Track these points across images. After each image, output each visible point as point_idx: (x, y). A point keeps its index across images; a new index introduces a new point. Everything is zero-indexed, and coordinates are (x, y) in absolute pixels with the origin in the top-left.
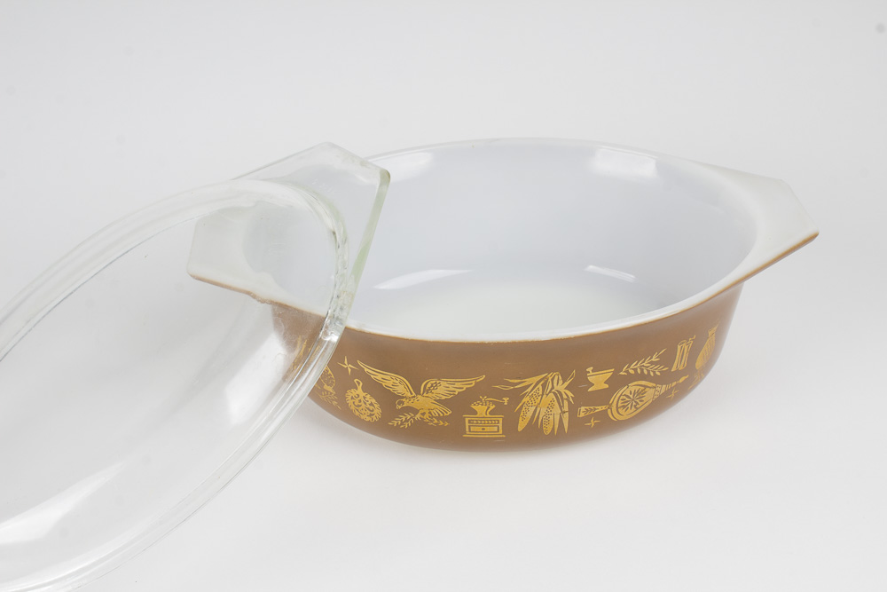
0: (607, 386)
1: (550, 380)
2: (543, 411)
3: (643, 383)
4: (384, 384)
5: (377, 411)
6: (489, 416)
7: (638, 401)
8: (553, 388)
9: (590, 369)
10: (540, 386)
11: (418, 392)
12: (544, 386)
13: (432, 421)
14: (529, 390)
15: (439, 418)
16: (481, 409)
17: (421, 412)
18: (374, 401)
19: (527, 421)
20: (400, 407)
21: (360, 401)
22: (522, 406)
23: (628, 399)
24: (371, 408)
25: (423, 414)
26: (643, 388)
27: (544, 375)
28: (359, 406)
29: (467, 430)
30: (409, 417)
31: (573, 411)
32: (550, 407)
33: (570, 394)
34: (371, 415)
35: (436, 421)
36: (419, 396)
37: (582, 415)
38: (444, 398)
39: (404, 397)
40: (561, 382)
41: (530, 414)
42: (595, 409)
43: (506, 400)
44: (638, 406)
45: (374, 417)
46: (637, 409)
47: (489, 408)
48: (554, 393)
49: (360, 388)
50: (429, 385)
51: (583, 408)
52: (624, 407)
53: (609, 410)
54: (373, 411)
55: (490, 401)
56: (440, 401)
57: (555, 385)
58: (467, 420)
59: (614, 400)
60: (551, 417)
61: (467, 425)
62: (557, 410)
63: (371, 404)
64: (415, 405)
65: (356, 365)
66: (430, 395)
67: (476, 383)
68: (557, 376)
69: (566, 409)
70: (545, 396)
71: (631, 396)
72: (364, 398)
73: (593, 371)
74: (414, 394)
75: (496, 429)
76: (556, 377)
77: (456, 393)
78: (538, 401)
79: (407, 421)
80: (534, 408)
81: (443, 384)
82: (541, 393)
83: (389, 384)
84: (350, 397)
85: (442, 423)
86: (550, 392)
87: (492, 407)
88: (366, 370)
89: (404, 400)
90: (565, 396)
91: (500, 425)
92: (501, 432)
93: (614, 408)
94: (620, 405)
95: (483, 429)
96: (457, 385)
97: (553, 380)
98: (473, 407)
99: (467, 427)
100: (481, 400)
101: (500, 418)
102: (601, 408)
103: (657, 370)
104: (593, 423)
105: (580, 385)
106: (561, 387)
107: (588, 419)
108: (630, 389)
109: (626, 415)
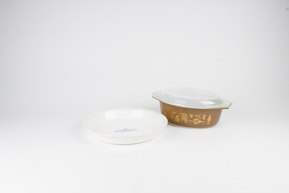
0: (192, 117)
9: (190, 114)
10: (184, 115)
19: (182, 120)
20: (169, 115)
22: (182, 117)
23: (196, 121)
25: (171, 116)
26: (198, 120)
27: (184, 113)
35: (172, 118)
36: (171, 114)
38: (173, 114)
51: (189, 120)
59: (194, 120)
60: (185, 120)
68: (186, 114)
69: (187, 120)
78: (184, 117)
81: (173, 112)
83: (168, 111)
87: (178, 117)
88: (166, 109)
92: (180, 121)
93: (194, 122)
100: (177, 115)
101: (179, 119)
102: (192, 121)
103: (200, 118)
104: (191, 123)
105: (189, 116)
106: (186, 116)
107: (190, 122)
108: (196, 119)
109: (196, 123)
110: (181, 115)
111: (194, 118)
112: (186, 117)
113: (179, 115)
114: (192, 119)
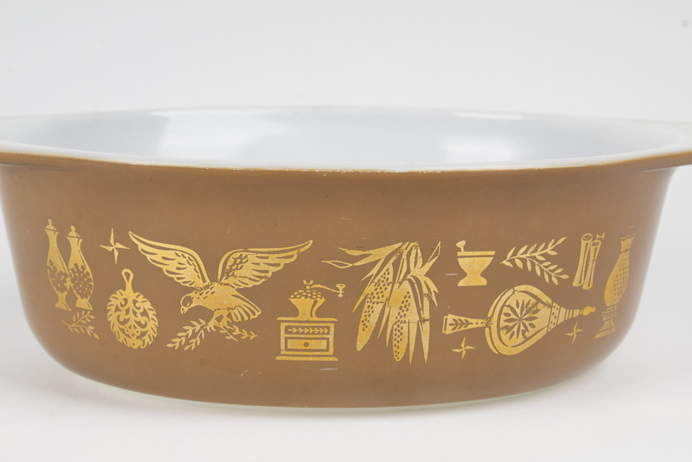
0: (483, 282)
1: (404, 256)
2: (395, 312)
3: (535, 291)
4: (165, 268)
5: (152, 324)
6: (315, 318)
7: (527, 323)
8: (408, 271)
9: (461, 244)
10: (390, 265)
11: (213, 278)
12: (396, 265)
13: (231, 331)
14: (374, 271)
15: (243, 325)
16: (304, 305)
17: (216, 315)
18: (148, 305)
19: (369, 331)
20: (186, 309)
21: (128, 311)
22: (363, 302)
23: (513, 316)
24: (143, 320)
25: (219, 319)
26: (533, 301)
27: (396, 246)
28: (126, 321)
29: (283, 346)
30: (198, 327)
31: (437, 322)
32: (404, 307)
33: (433, 288)
34: (143, 334)
35: (237, 332)
36: (215, 284)
37: (449, 330)
38: (251, 284)
39: (191, 290)
40: (420, 261)
41: (374, 319)
42: (468, 323)
43: (341, 287)
44: (528, 335)
45: (146, 338)
46: (527, 339)
47: (315, 302)
48: (410, 281)
49: (129, 285)
50: (230, 262)
51: (450, 318)
52: (508, 329)
53: (487, 330)
54: (145, 326)
55: (318, 289)
56: (246, 293)
57: (412, 265)
58: (283, 326)
59: (495, 309)
60: (405, 326)
61: (283, 336)
62: (413, 316)
63: (144, 313)
64: (209, 303)
65: (126, 241)
66: (231, 280)
67: (299, 255)
68: (416, 252)
69: (426, 315)
70: (396, 285)
71: (518, 311)
72: (135, 302)
73: (466, 249)
74: (208, 280)
75: (323, 344)
76: (414, 252)
77: (269, 275)
78: (387, 294)
79: (194, 335)
80: (380, 306)
81: (252, 258)
82: (391, 280)
83: (172, 266)
84: (113, 308)
85: (246, 335)
86: (404, 279)
87: (321, 301)
88: (141, 246)
89: (192, 295)
90: (425, 291)
91: (331, 337)
92: (331, 351)
93: (494, 327)
94: (502, 324)
95: (306, 344)
96: (273, 259)
97: (409, 255)
98: (293, 301)
99: (283, 341)
100: (304, 287)
101: (330, 323)
102: (475, 323)
103: (554, 275)
104: (463, 349)
105: (446, 271)
106: (420, 271)
107: (456, 339)
108: (517, 296)
109: (508, 345)
110: (357, 279)
111: (500, 279)
112: (415, 284)
113: (332, 277)
114: (478, 301)
